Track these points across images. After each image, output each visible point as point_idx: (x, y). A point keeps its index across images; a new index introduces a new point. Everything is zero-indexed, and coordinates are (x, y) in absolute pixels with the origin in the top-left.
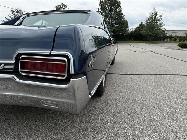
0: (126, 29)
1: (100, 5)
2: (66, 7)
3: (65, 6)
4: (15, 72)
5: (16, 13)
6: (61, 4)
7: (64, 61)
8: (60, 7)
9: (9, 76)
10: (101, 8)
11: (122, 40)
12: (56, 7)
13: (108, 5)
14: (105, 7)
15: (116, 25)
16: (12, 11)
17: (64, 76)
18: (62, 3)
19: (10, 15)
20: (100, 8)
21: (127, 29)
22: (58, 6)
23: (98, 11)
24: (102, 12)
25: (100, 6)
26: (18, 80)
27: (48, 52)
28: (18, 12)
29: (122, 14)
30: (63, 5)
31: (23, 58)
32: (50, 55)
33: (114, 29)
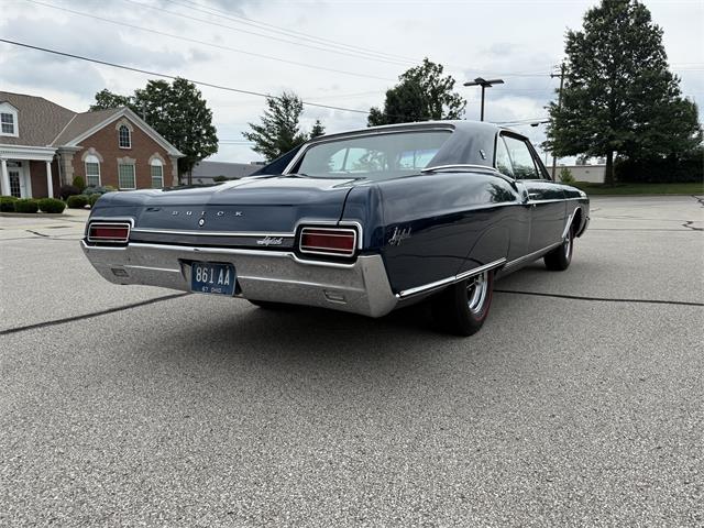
0: (686, 137)
1: (567, 52)
2: (440, 72)
3: (435, 70)
4: (295, 249)
5: (282, 109)
6: (422, 64)
7: (353, 234)
8: (420, 74)
9: (286, 254)
10: (575, 62)
11: (670, 182)
12: (405, 75)
13: (601, 46)
14: (591, 56)
15: (638, 122)
16: (272, 103)
17: (350, 253)
18: (426, 61)
19: (264, 116)
20: (568, 63)
21: (694, 136)
22: (413, 71)
23: (560, 73)
24: (577, 78)
25: (567, 56)
26: (297, 259)
27: (335, 223)
28: (286, 102)
29: (668, 76)
30: (429, 65)
31: (305, 231)
32: (338, 226)
33: (627, 138)
